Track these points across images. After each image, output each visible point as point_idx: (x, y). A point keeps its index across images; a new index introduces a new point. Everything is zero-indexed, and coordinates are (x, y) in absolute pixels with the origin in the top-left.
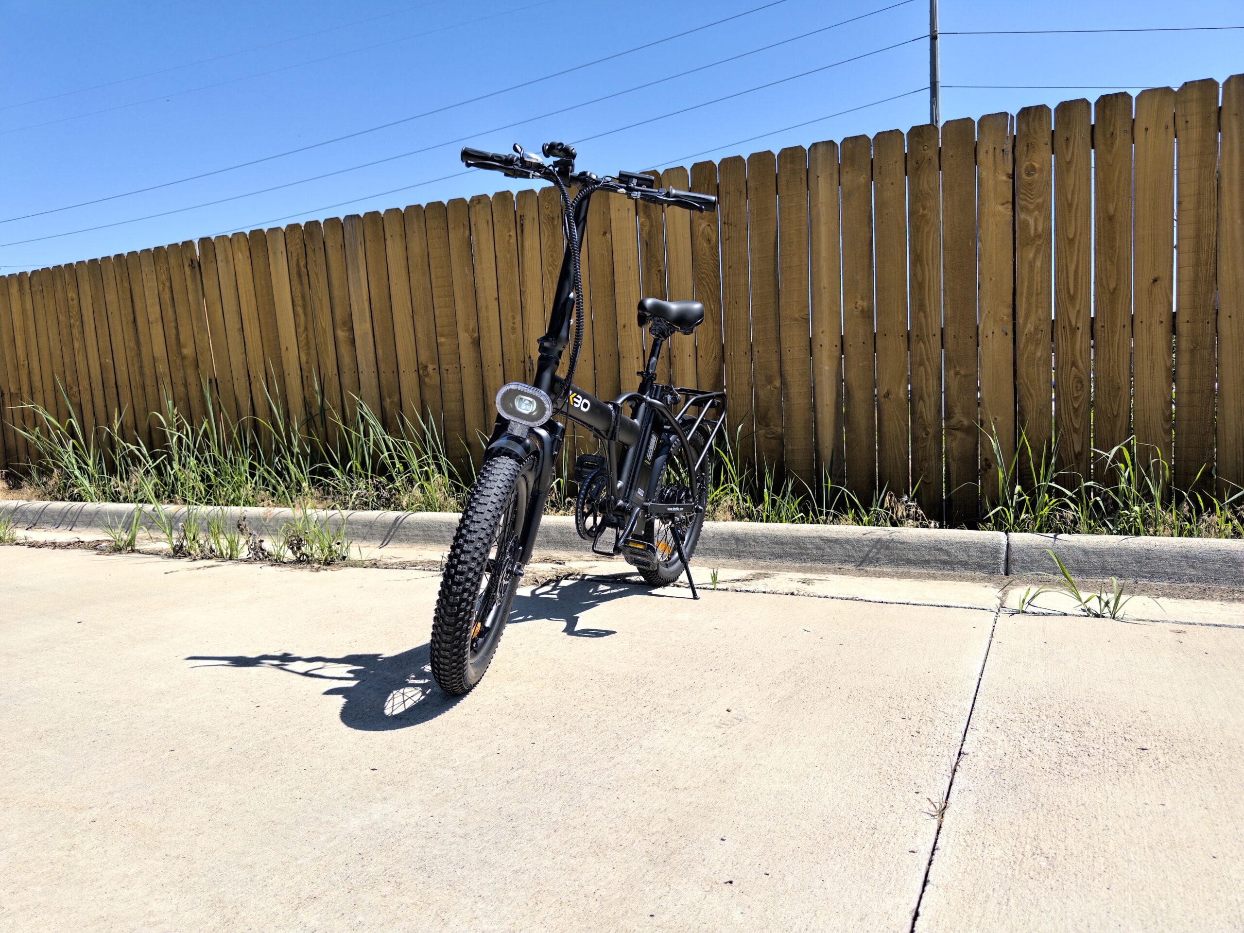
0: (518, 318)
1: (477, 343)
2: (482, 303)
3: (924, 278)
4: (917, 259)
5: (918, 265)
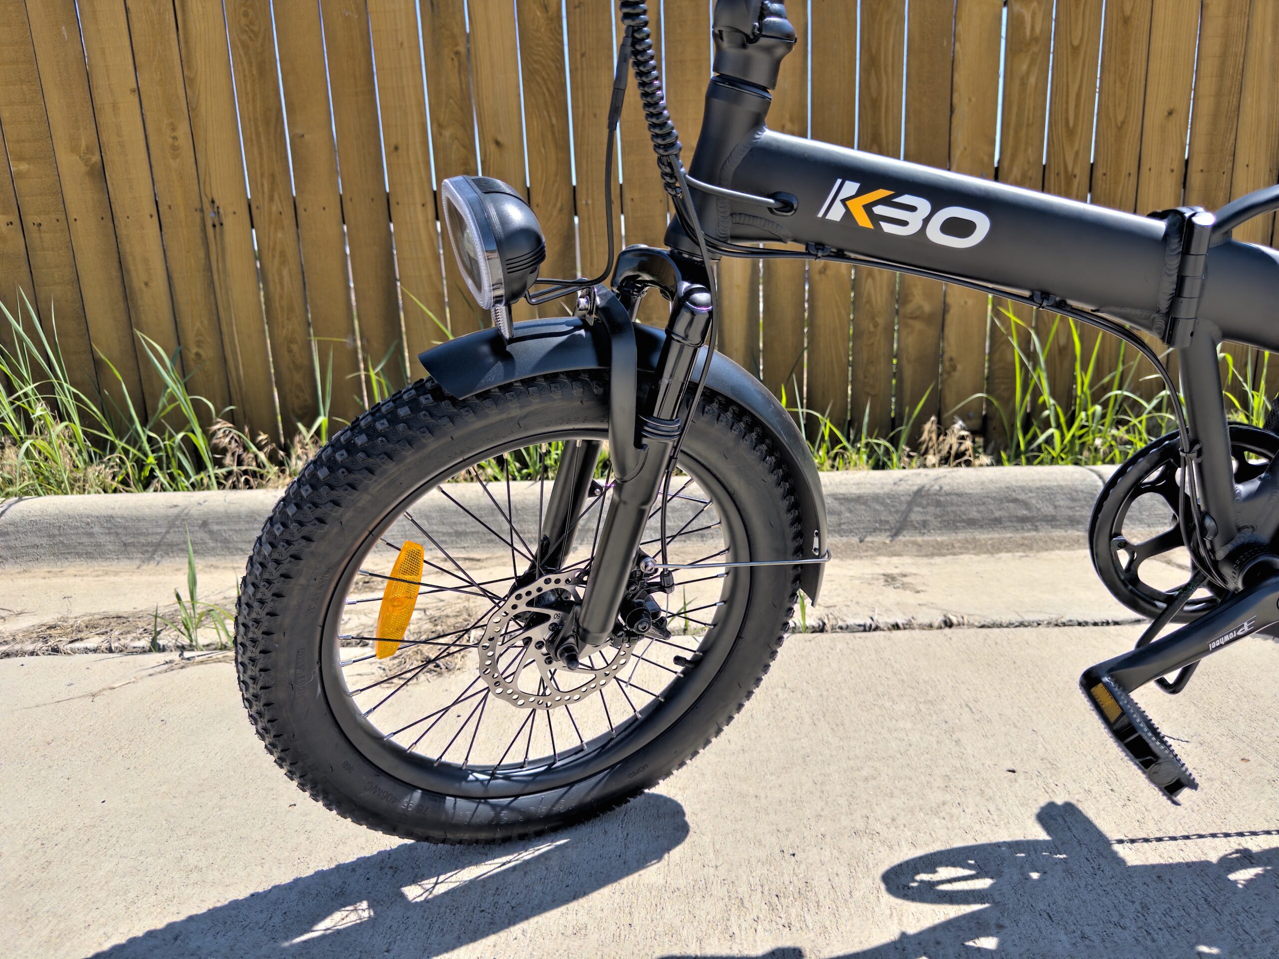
0: (183, 129)
1: (99, 174)
2: (103, 98)
3: (880, 93)
4: (871, 63)
5: (873, 72)
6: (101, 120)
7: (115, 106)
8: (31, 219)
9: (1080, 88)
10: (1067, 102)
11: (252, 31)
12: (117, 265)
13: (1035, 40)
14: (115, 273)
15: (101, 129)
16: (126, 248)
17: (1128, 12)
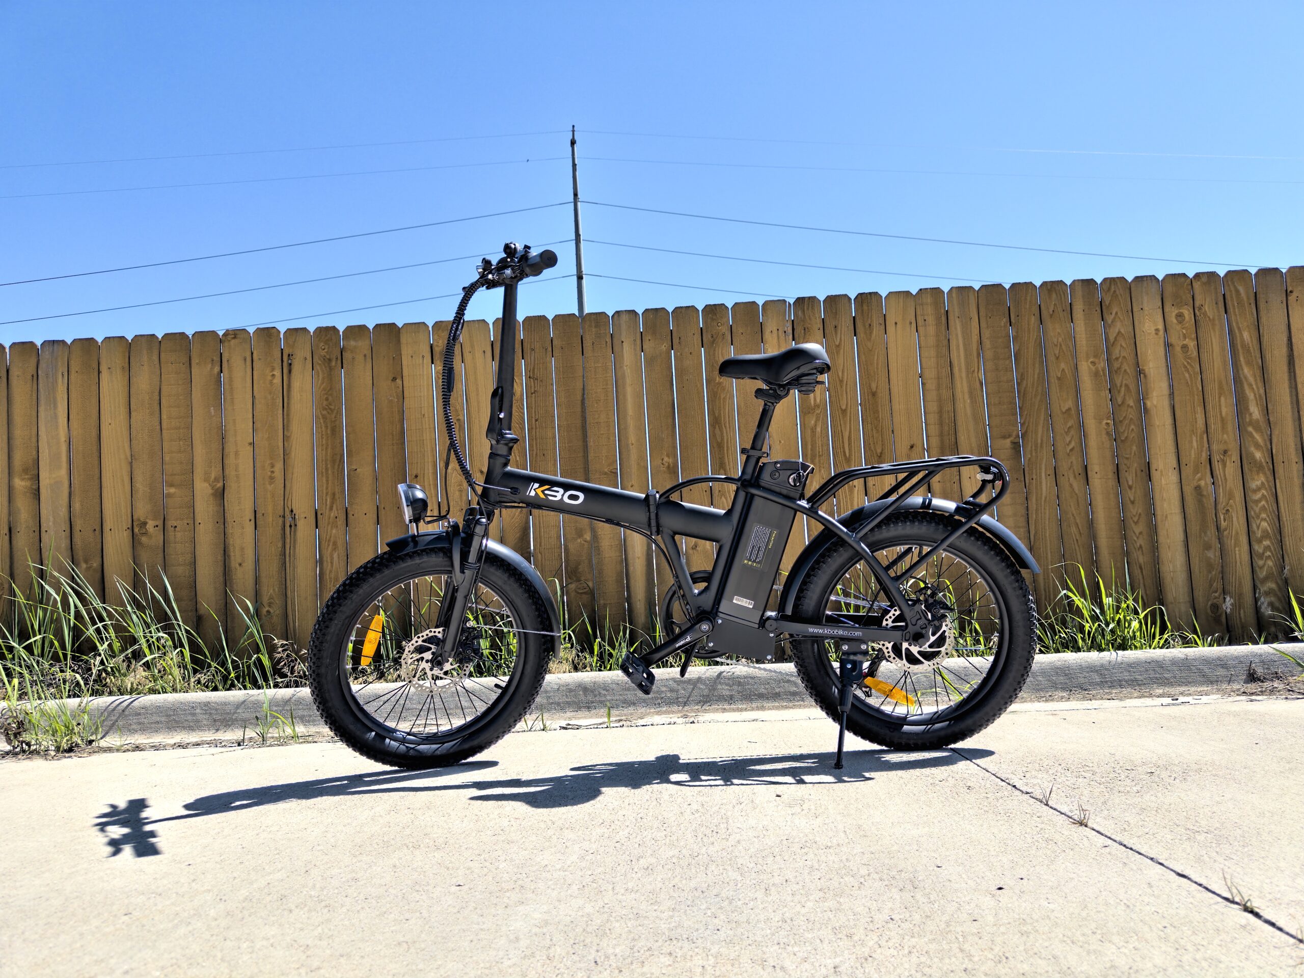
0: (279, 466)
1: (220, 494)
2: (230, 448)
3: (722, 439)
4: (716, 422)
5: (717, 426)
6: (226, 462)
7: (237, 454)
8: (170, 523)
9: (850, 432)
10: (843, 442)
11: (330, 409)
12: (222, 552)
13: (818, 406)
14: (220, 557)
15: (226, 467)
16: (230, 541)
17: (874, 389)
